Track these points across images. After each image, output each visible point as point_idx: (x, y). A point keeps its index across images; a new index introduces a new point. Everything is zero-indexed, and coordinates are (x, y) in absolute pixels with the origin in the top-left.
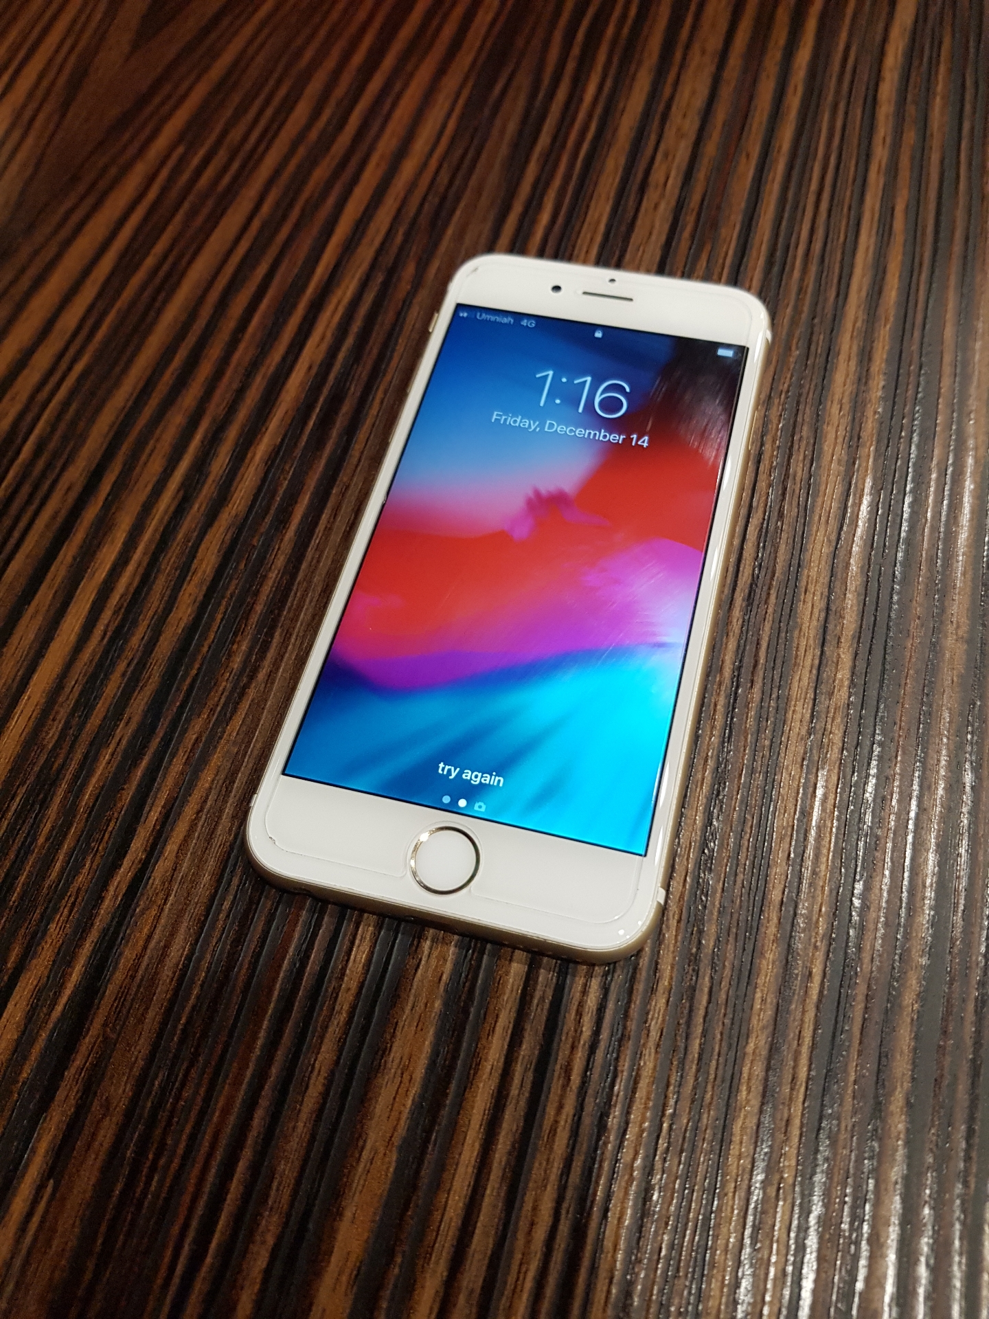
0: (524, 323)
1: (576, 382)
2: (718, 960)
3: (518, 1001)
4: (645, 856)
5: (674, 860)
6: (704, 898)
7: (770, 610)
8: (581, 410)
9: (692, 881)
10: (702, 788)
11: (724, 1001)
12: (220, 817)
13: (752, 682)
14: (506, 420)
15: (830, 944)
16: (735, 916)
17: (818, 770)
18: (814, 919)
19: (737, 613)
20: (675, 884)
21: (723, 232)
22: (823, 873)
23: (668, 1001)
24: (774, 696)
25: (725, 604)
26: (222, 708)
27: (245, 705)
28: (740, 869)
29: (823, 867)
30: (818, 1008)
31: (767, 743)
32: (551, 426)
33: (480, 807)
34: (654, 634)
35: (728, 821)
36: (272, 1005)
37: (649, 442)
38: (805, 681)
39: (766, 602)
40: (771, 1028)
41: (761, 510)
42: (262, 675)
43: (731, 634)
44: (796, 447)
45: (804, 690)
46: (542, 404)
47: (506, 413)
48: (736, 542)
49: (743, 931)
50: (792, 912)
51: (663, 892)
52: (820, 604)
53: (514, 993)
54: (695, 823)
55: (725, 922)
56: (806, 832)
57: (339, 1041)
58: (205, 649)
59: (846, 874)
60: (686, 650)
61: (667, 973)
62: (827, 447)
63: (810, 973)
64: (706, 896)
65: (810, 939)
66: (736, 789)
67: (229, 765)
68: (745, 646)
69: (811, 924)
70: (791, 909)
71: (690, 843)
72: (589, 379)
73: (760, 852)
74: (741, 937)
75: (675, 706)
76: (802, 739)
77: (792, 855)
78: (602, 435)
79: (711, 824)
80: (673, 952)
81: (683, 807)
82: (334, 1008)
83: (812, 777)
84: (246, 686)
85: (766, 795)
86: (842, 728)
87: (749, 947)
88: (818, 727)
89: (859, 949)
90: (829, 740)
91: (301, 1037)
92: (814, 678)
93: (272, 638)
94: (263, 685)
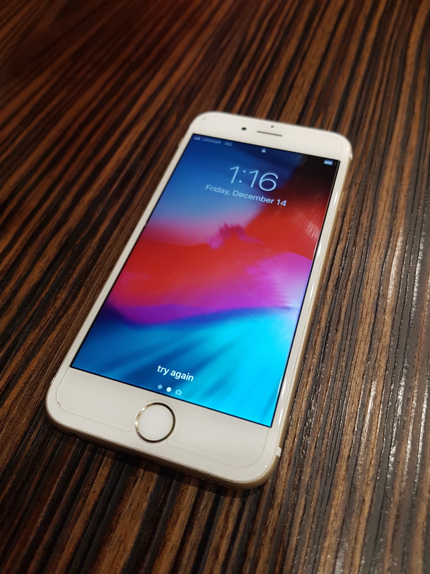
0: (227, 144)
1: (251, 173)
2: (311, 489)
3: (192, 506)
4: (271, 427)
5: (288, 428)
6: (304, 451)
7: (348, 292)
8: (252, 186)
9: (298, 440)
10: (306, 387)
11: (313, 514)
12: (37, 387)
13: (337, 330)
14: (213, 189)
15: (376, 483)
16: (322, 464)
17: (372, 381)
18: (367, 467)
19: (329, 293)
20: (288, 442)
21: (330, 109)
22: (373, 441)
23: (279, 512)
24: (348, 338)
25: (323, 288)
26: (47, 327)
27: (59, 327)
28: (326, 436)
29: (373, 437)
30: (367, 521)
31: (344, 364)
32: (236, 193)
33: (179, 393)
34: (283, 302)
35: (320, 407)
36: (50, 498)
37: (287, 203)
38: (366, 331)
39: (346, 288)
40: (340, 532)
41: (344, 241)
42: (70, 311)
43: (326, 304)
44: (364, 211)
45: (365, 336)
46: (232, 182)
47: (213, 186)
48: (331, 256)
49: (326, 472)
50: (354, 463)
51: (280, 450)
52: (374, 291)
53: (190, 501)
54: (301, 407)
55: (316, 466)
56: (364, 416)
57: (86, 522)
58: (43, 296)
59: (386, 442)
60: (301, 312)
61: (280, 495)
62: (380, 211)
63: (364, 500)
64: (306, 450)
65: (364, 479)
66: (325, 389)
67: (46, 358)
68: (333, 310)
69: (365, 471)
70: (354, 461)
71: (298, 419)
72: (257, 172)
73: (337, 426)
74: (324, 476)
75: (293, 342)
76: (363, 363)
77: (356, 429)
78: (262, 199)
79: (310, 408)
80: (285, 482)
81: (295, 397)
82: (85, 502)
83: (369, 386)
84: (62, 316)
85: (342, 394)
86: (386, 358)
87: (329, 482)
88: (372, 357)
89: (393, 488)
90: (378, 364)
91: (64, 518)
92: (371, 330)
93: (79, 292)
94: (71, 316)
